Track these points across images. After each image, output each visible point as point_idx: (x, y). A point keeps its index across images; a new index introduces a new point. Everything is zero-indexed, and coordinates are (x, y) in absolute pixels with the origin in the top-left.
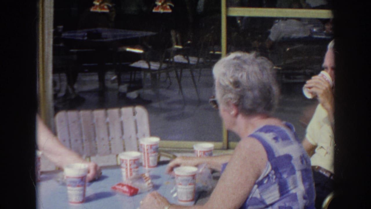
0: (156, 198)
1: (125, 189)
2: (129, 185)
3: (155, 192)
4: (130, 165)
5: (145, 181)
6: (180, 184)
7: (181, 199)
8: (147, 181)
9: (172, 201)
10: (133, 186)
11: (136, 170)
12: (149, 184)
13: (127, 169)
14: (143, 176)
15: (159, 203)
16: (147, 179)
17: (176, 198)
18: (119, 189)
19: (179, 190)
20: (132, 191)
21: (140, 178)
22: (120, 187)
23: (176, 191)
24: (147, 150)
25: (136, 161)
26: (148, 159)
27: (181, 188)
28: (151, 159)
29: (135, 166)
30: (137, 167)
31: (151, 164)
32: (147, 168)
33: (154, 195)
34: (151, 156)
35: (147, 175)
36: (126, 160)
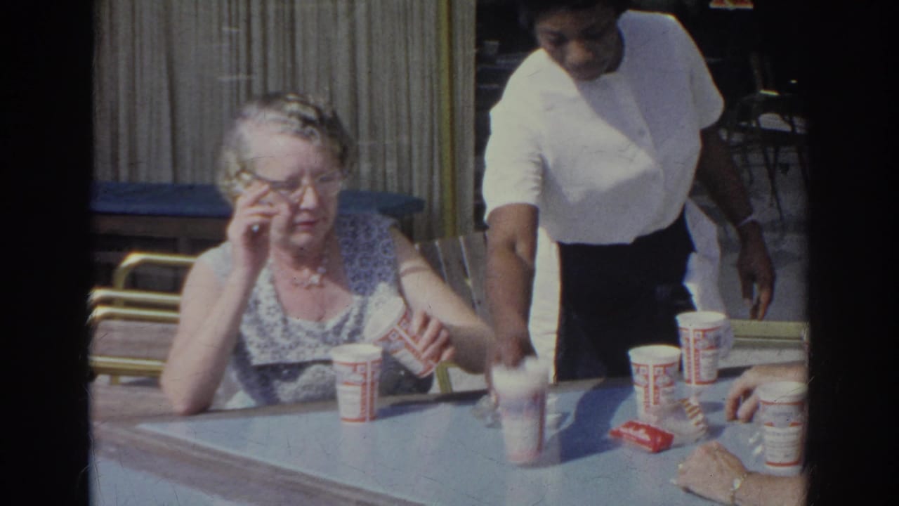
0: (715, 458)
1: (642, 435)
2: (653, 425)
3: (713, 443)
4: (655, 377)
5: (690, 415)
6: (771, 425)
7: (770, 459)
8: (695, 415)
9: (751, 466)
10: (660, 428)
11: (668, 389)
12: (698, 424)
13: (647, 387)
14: (686, 403)
15: (721, 470)
16: (696, 411)
17: (760, 458)
18: (630, 435)
19: (768, 438)
20: (659, 440)
21: (679, 409)
22: (631, 431)
23: (760, 441)
24: (696, 341)
25: (667, 368)
26: (697, 364)
27: (774, 434)
28: (704, 362)
29: (667, 379)
30: (671, 384)
31: (704, 375)
32: (693, 385)
33: (709, 451)
34: (704, 356)
35: (694, 402)
36: (647, 366)
